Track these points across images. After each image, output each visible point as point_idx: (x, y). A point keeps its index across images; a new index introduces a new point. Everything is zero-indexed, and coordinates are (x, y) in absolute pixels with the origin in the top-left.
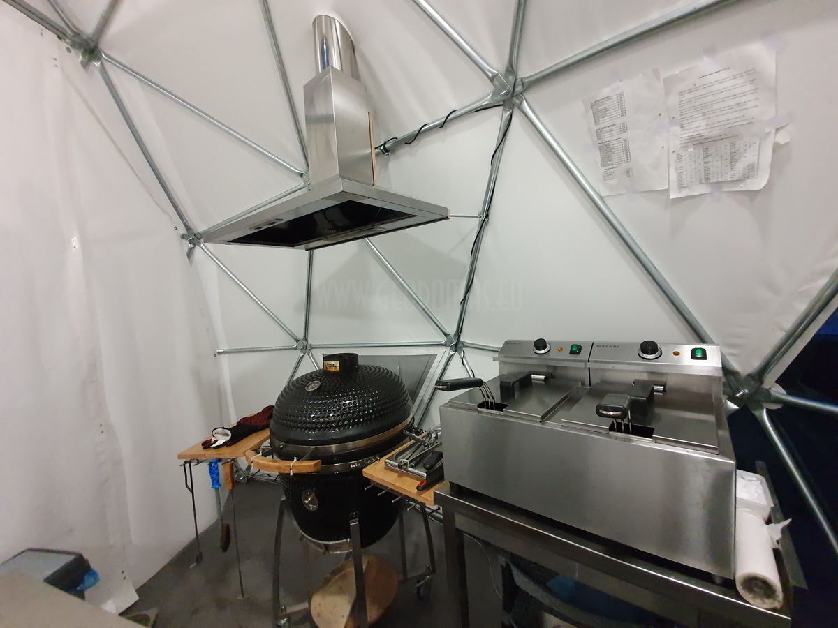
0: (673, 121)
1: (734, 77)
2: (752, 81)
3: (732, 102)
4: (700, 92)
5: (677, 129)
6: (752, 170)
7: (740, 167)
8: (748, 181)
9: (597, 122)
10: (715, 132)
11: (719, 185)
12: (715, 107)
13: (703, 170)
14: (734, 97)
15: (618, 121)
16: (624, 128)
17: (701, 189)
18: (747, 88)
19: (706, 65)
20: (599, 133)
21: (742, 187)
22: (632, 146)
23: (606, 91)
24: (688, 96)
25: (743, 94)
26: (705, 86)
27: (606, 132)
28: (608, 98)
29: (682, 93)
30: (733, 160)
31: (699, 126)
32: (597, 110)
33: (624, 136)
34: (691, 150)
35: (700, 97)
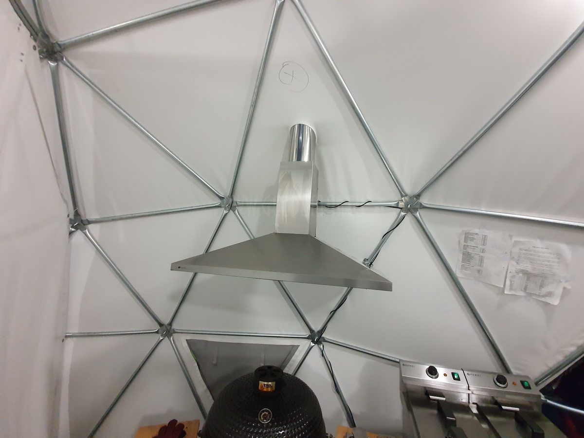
0: (512, 258)
1: (550, 253)
2: (559, 258)
3: (546, 263)
4: (531, 253)
5: (514, 263)
6: (550, 294)
7: (545, 290)
8: (547, 298)
9: (465, 241)
10: (535, 272)
11: (530, 295)
12: (538, 262)
13: (524, 285)
14: (549, 261)
15: (480, 247)
16: (483, 251)
17: (521, 293)
18: (556, 260)
19: (537, 243)
20: (465, 247)
21: (543, 299)
22: (485, 261)
23: (476, 231)
24: (524, 252)
25: (554, 262)
26: (535, 251)
27: (470, 248)
28: (477, 234)
29: (521, 249)
30: (541, 286)
31: (528, 266)
32: (468, 236)
33: (482, 254)
34: (521, 275)
35: (531, 255)
